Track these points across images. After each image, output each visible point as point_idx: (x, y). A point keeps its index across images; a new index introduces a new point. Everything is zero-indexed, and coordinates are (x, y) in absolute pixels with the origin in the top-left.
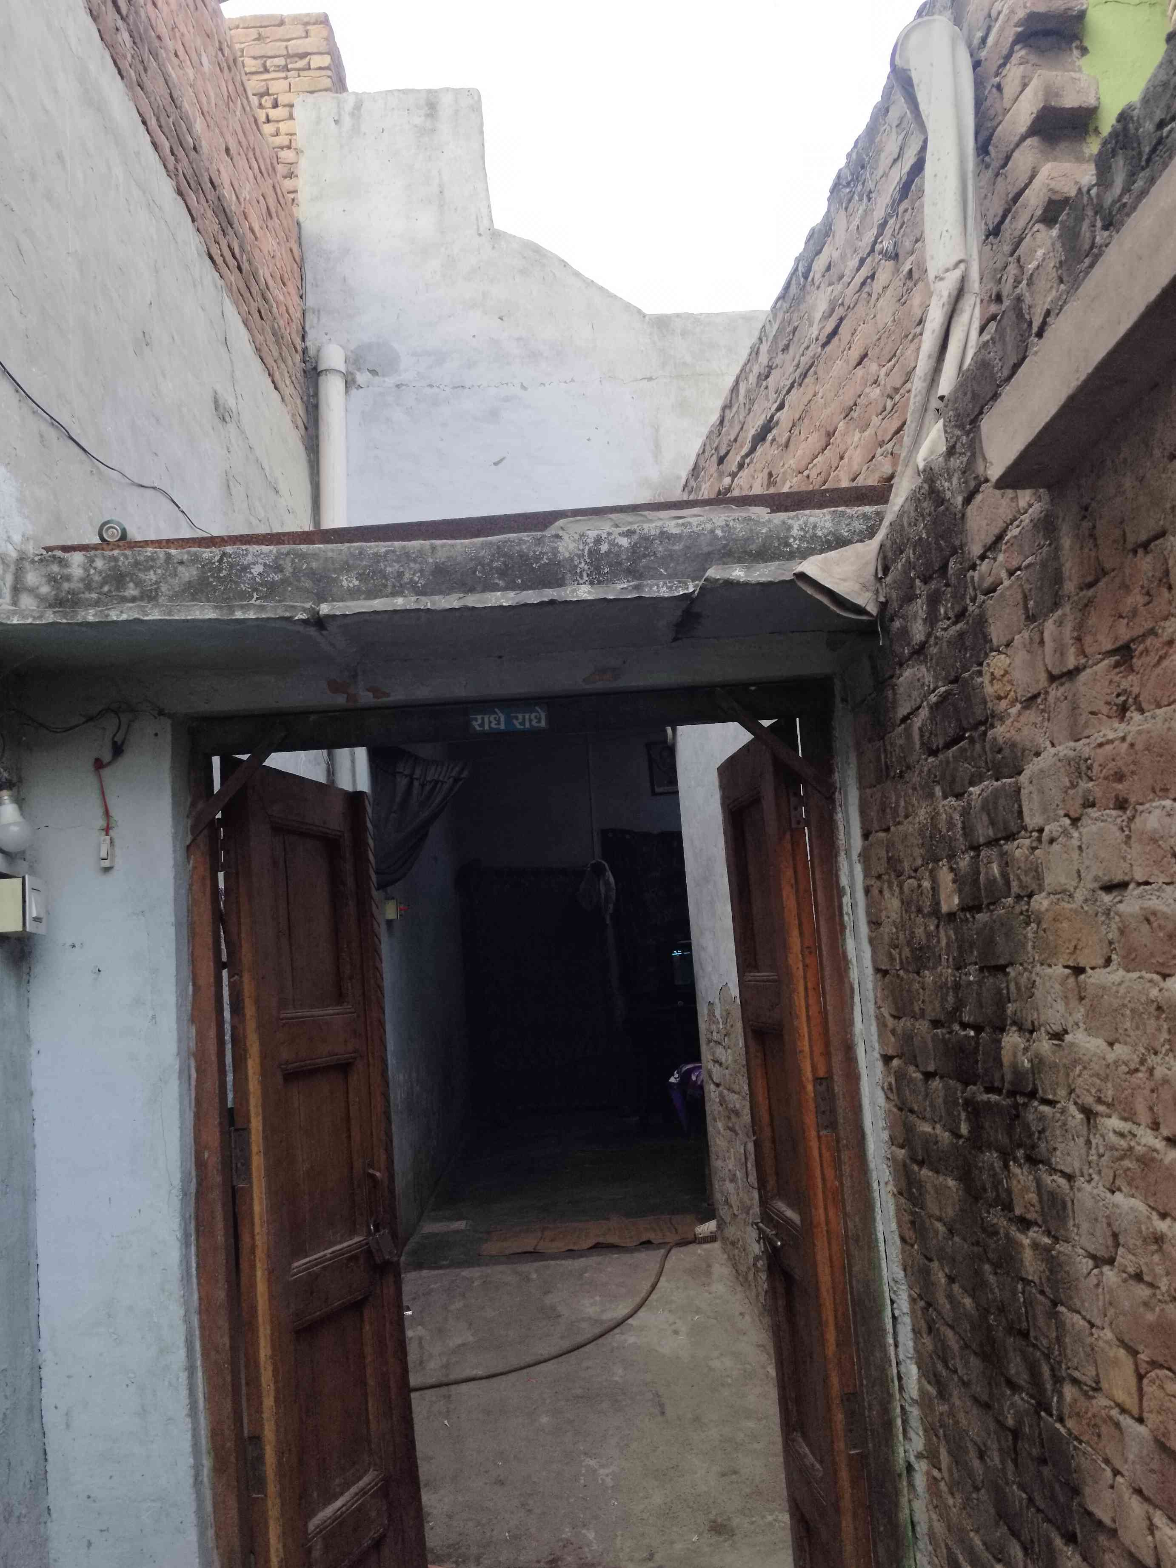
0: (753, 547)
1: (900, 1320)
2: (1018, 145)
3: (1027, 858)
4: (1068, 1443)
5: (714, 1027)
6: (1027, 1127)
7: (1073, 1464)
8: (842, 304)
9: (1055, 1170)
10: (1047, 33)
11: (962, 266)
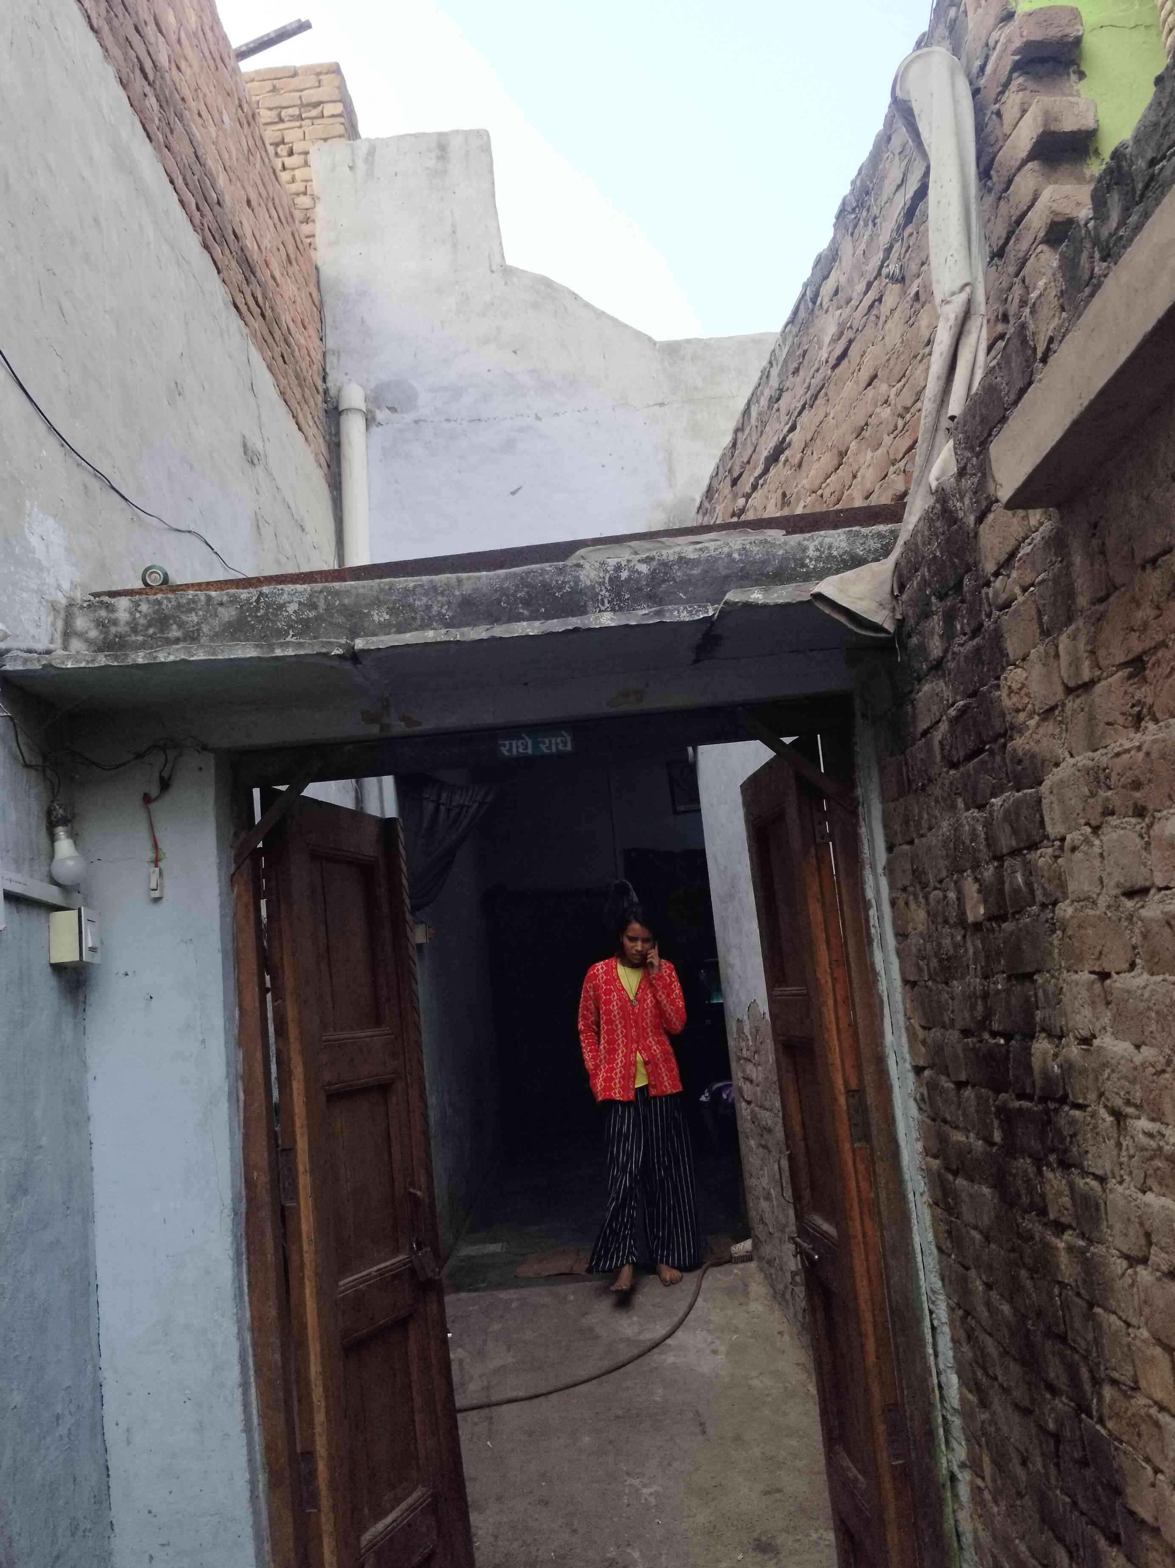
0: (770, 569)
1: (939, 1331)
2: (1019, 169)
3: (1050, 866)
4: (1109, 1444)
5: (743, 1044)
6: (1058, 1132)
7: (1115, 1465)
8: (851, 327)
9: (1088, 1174)
10: (1043, 60)
11: (968, 289)
